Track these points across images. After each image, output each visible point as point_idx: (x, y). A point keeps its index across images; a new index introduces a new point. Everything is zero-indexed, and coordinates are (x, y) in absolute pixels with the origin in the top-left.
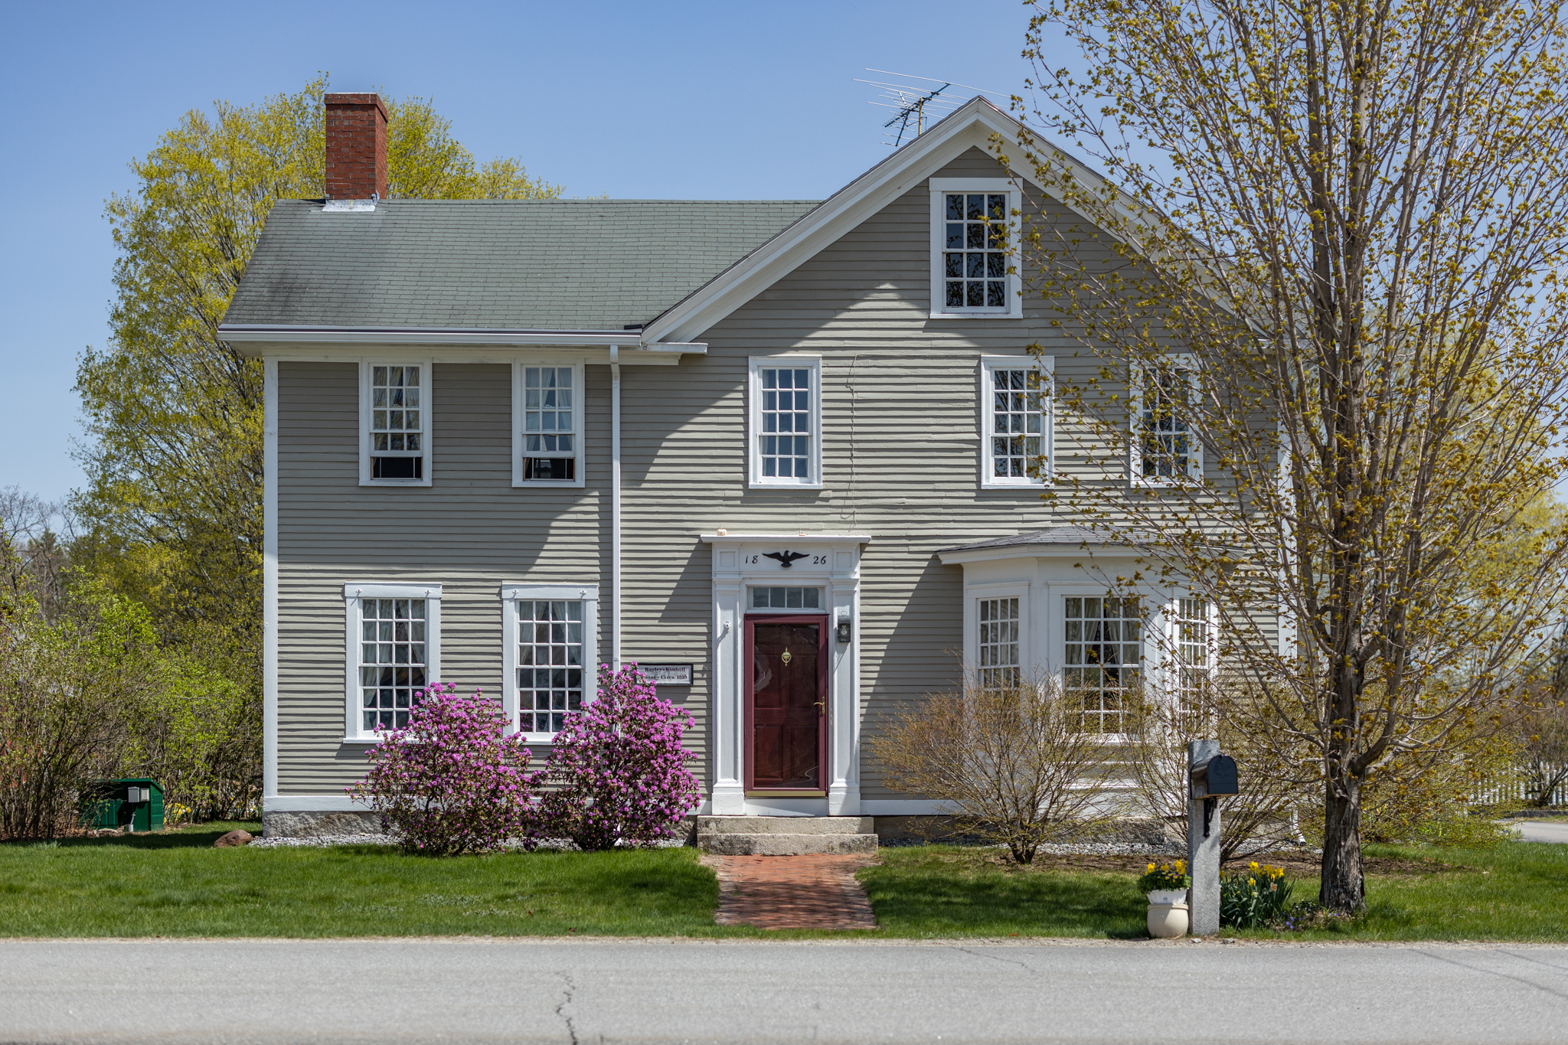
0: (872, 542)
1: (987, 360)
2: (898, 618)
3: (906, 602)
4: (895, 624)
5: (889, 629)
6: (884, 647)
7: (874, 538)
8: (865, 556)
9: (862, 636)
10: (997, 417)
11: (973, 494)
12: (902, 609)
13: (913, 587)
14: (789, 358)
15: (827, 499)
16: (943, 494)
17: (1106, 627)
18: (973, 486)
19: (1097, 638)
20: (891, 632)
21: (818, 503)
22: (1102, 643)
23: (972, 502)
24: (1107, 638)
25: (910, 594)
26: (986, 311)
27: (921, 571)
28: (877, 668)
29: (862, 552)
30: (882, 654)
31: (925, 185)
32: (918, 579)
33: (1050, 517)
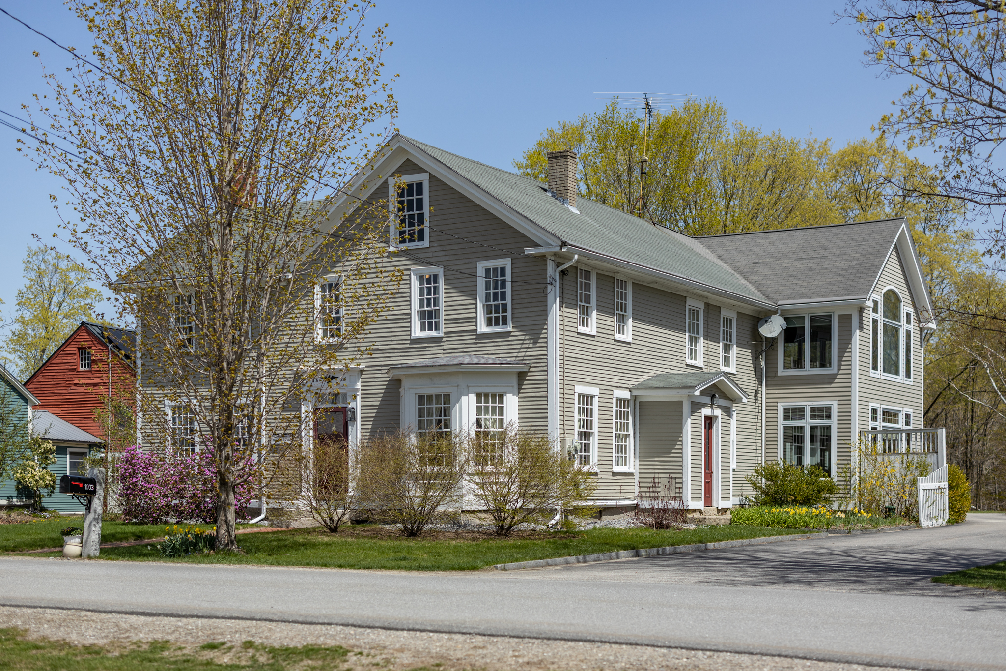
0: (366, 369)
1: (414, 271)
2: (377, 407)
3: (380, 399)
4: (375, 411)
5: (373, 413)
6: (371, 423)
7: (366, 367)
8: (363, 376)
9: (362, 418)
10: (420, 300)
11: (409, 342)
12: (378, 403)
13: (383, 391)
14: (331, 277)
15: (346, 348)
16: (396, 342)
17: (445, 410)
18: (408, 337)
19: (440, 416)
20: (374, 415)
21: (343, 350)
22: (443, 418)
23: (408, 346)
24: (445, 416)
25: (381, 395)
26: (417, 244)
27: (386, 383)
28: (368, 434)
29: (361, 374)
30: (370, 426)
31: (386, 182)
32: (385, 387)
33: (442, 352)
